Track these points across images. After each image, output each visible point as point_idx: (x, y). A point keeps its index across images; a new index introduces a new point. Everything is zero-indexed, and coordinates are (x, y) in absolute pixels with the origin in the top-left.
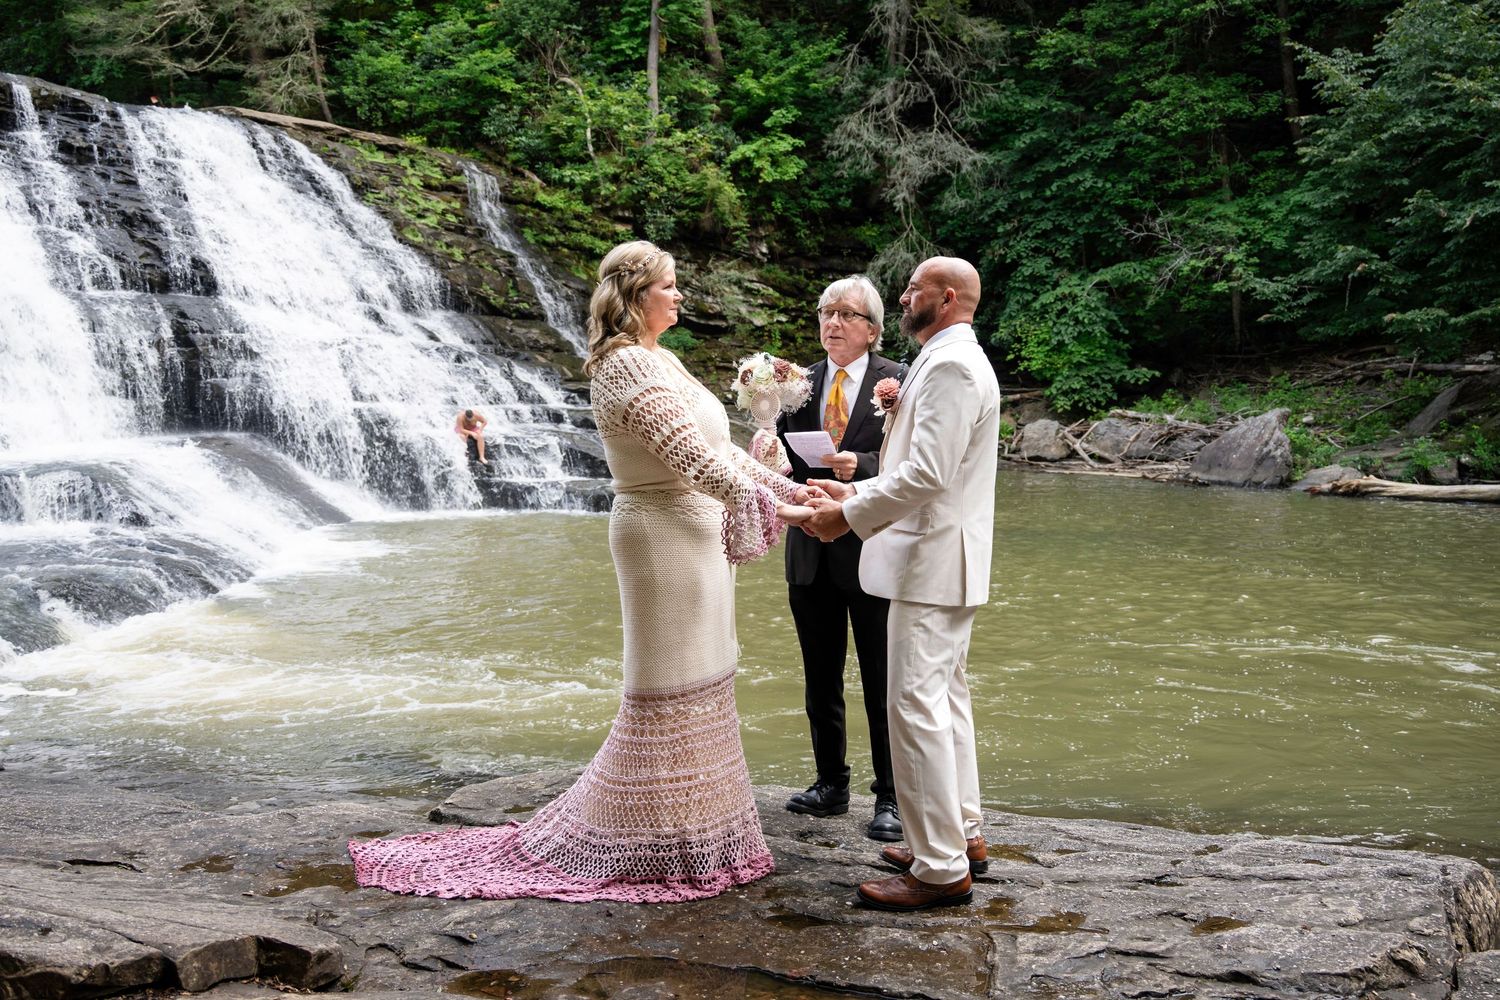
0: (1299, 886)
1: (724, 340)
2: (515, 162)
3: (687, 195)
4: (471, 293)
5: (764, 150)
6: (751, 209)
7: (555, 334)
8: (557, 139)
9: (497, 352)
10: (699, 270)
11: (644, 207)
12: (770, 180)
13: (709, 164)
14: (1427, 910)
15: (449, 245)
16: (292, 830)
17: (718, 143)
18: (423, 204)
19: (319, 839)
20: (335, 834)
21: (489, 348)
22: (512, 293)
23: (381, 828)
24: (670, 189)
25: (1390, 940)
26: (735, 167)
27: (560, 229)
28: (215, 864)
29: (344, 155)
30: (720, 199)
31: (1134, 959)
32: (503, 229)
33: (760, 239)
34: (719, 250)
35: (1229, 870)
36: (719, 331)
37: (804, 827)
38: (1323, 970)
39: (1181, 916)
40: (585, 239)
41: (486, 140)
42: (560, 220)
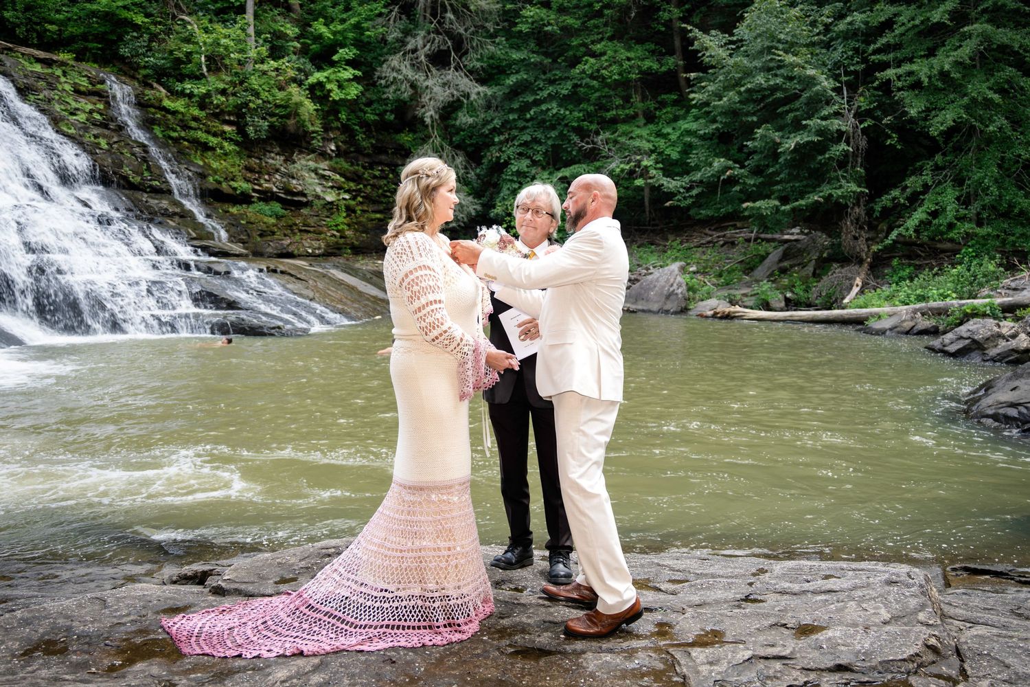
0: (842, 596)
1: (305, 211)
2: (145, 76)
3: (277, 106)
4: (114, 173)
5: (332, 77)
6: (323, 119)
7: (181, 205)
8: (178, 61)
9: (138, 218)
10: (286, 161)
11: (245, 113)
12: (337, 98)
13: (293, 85)
14: (922, 607)
15: (96, 137)
16: (107, 612)
17: (299, 70)
18: (74, 104)
19: (132, 617)
20: (144, 612)
21: (131, 214)
22: (146, 174)
23: (180, 604)
24: (264, 102)
25: (921, 632)
26: (312, 88)
27: (181, 127)
28: (51, 647)
29: (8, 64)
30: (302, 110)
31: (772, 661)
32: (139, 127)
33: (330, 140)
34: (301, 147)
35: (789, 588)
36: (300, 205)
37: (498, 577)
38: (891, 658)
39: (784, 625)
40: (201, 135)
41: (122, 59)
42: (181, 120)
